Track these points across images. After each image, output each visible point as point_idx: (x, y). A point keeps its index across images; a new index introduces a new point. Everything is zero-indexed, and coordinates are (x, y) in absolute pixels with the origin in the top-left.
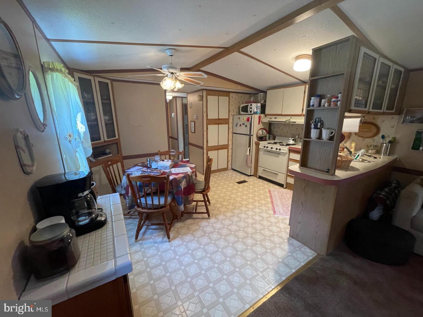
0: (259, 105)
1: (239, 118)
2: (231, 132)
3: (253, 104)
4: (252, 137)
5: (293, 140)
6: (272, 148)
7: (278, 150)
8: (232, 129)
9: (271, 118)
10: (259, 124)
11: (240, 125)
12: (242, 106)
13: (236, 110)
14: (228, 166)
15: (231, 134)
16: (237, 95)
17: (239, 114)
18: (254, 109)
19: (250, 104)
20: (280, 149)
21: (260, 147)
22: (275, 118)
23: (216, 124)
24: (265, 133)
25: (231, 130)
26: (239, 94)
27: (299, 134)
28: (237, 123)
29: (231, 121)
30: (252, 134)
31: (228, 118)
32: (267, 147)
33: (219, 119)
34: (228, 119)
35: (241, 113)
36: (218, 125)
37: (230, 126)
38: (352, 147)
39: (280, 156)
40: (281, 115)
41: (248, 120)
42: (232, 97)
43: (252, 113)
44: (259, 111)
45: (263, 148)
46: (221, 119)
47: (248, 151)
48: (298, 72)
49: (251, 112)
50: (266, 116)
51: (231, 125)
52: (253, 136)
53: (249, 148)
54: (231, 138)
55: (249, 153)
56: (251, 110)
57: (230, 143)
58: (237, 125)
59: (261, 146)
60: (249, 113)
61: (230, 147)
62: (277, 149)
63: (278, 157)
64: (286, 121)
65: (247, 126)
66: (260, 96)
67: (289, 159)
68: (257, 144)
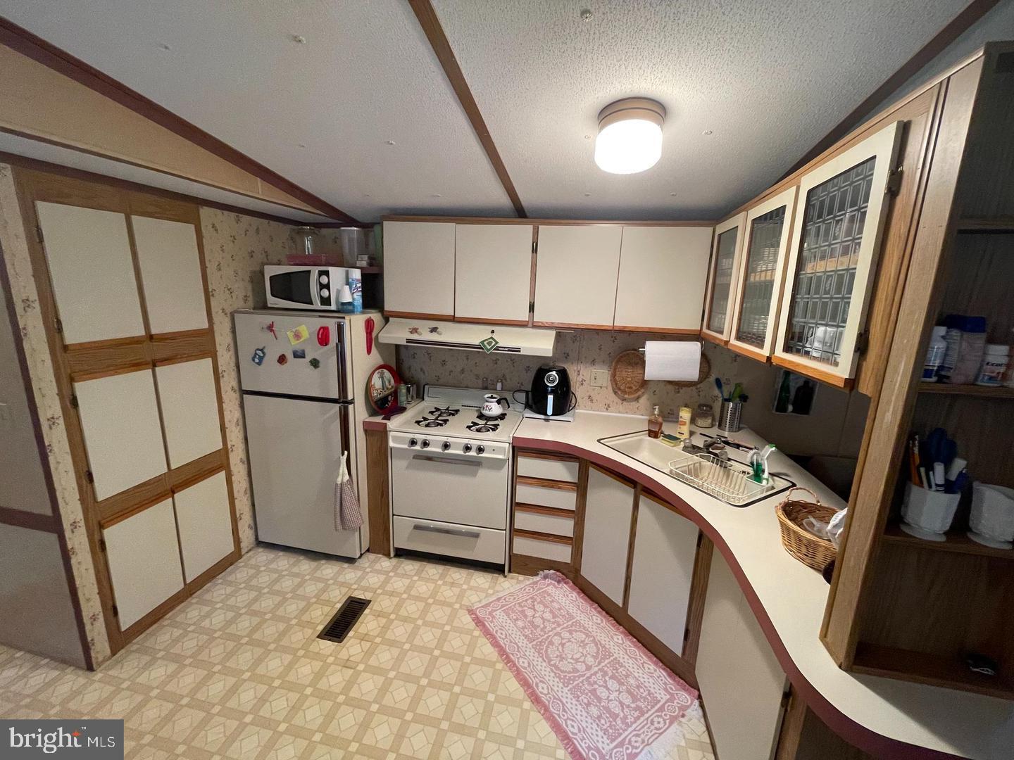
0: (356, 274)
1: (270, 328)
2: (233, 388)
3: (331, 269)
4: (351, 407)
5: (499, 402)
6: (446, 446)
7: (473, 453)
8: (234, 374)
9: (414, 331)
10: (369, 351)
11: (282, 359)
12: (271, 271)
13: (242, 288)
14: (237, 541)
15: (231, 399)
16: (238, 221)
17: (262, 306)
18: (338, 292)
19: (315, 271)
20: (480, 450)
21: (391, 444)
22: (434, 330)
23: (137, 366)
24: (389, 382)
25: (229, 382)
26: (245, 218)
27: (504, 376)
28: (262, 350)
29: (223, 339)
30: (350, 398)
31: (206, 325)
32: (425, 444)
33: (151, 337)
34: (210, 332)
35: (272, 301)
36: (154, 366)
37: (221, 361)
38: (685, 422)
39: (482, 473)
40: (453, 319)
41: (323, 338)
42: (213, 226)
43: (333, 307)
44: (358, 299)
45: (406, 446)
46: (164, 338)
47: (343, 468)
48: (609, 174)
49: (326, 301)
50: (387, 320)
51: (225, 358)
52: (353, 403)
53: (346, 453)
54: (237, 414)
55: (347, 477)
56: (325, 293)
57: (235, 437)
58: (261, 359)
59: (396, 439)
60: (317, 305)
61: (236, 458)
62: (468, 448)
63: (474, 474)
64: (482, 342)
65: (321, 365)
66: (351, 240)
67: (515, 479)
68: (377, 436)
